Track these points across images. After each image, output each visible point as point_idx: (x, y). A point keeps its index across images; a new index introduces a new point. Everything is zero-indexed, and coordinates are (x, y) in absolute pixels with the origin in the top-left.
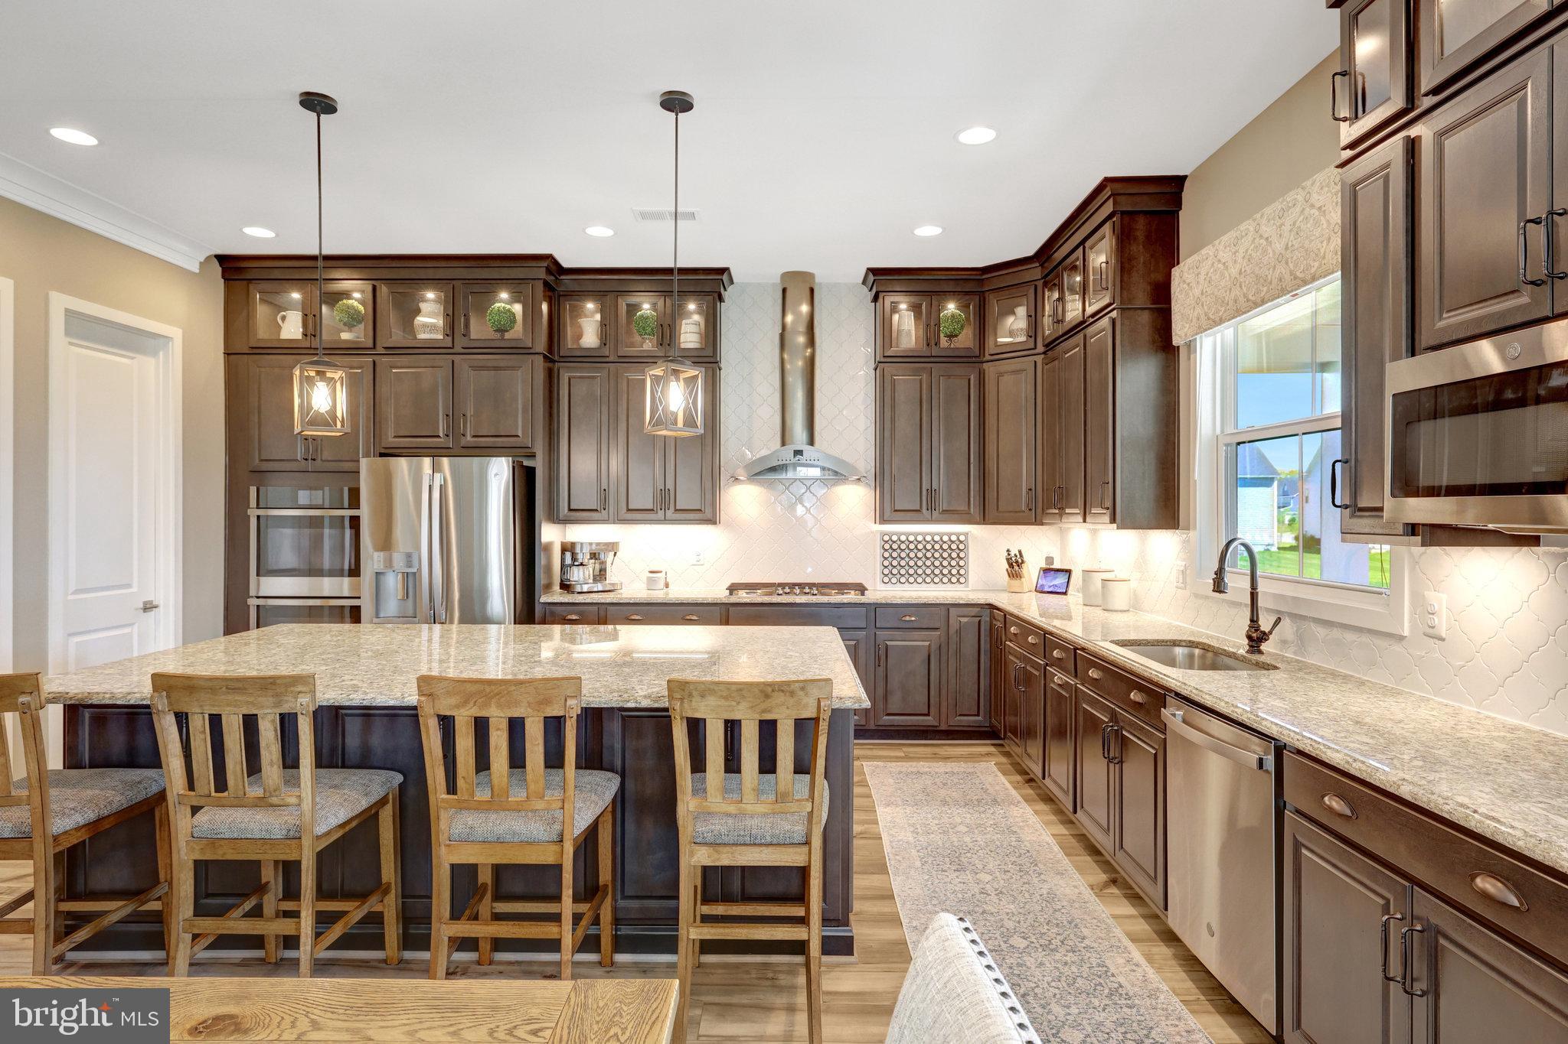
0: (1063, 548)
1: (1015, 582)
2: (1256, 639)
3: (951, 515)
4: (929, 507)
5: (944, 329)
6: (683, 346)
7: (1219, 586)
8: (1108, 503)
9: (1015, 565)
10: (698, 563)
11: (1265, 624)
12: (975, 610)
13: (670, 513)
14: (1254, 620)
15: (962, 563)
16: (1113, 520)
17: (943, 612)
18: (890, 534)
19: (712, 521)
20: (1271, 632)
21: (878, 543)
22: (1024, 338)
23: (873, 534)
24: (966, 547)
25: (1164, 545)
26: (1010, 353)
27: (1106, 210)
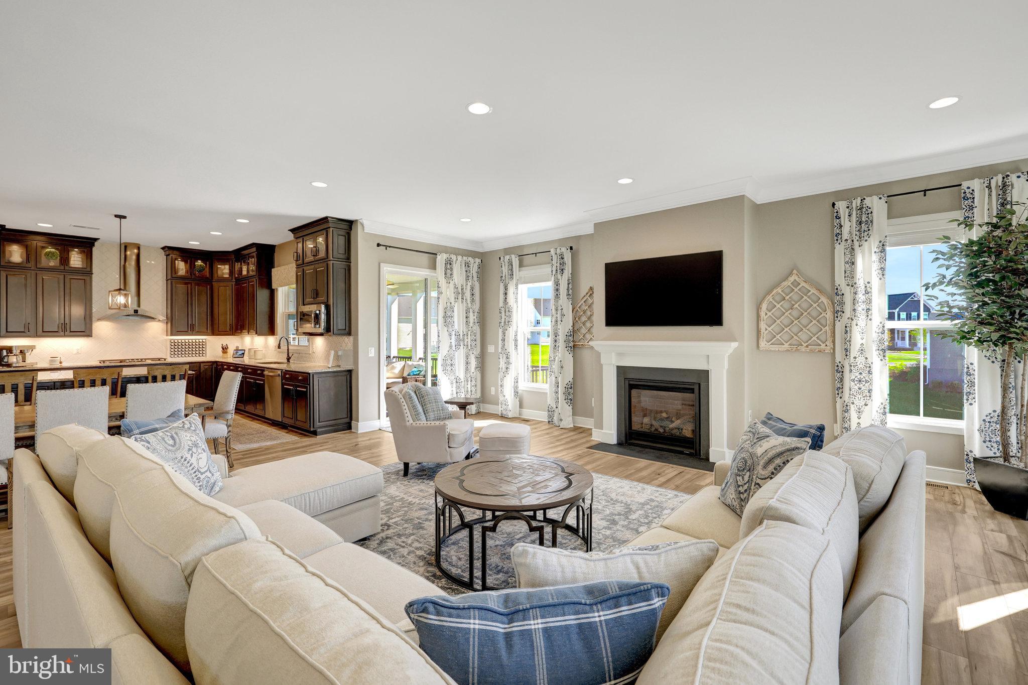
0: (243, 344)
1: (225, 355)
2: (288, 359)
3: (199, 333)
4: (191, 329)
5: (197, 269)
6: (73, 266)
7: (279, 347)
8: (255, 329)
9: (225, 349)
10: (78, 353)
12: (210, 364)
13: (67, 333)
14: (288, 355)
15: (204, 349)
16: (256, 333)
17: (198, 364)
18: (174, 340)
19: (89, 335)
20: (292, 356)
21: (169, 343)
22: (228, 276)
23: (166, 340)
24: (206, 344)
25: (272, 341)
26: (224, 280)
27: (254, 249)
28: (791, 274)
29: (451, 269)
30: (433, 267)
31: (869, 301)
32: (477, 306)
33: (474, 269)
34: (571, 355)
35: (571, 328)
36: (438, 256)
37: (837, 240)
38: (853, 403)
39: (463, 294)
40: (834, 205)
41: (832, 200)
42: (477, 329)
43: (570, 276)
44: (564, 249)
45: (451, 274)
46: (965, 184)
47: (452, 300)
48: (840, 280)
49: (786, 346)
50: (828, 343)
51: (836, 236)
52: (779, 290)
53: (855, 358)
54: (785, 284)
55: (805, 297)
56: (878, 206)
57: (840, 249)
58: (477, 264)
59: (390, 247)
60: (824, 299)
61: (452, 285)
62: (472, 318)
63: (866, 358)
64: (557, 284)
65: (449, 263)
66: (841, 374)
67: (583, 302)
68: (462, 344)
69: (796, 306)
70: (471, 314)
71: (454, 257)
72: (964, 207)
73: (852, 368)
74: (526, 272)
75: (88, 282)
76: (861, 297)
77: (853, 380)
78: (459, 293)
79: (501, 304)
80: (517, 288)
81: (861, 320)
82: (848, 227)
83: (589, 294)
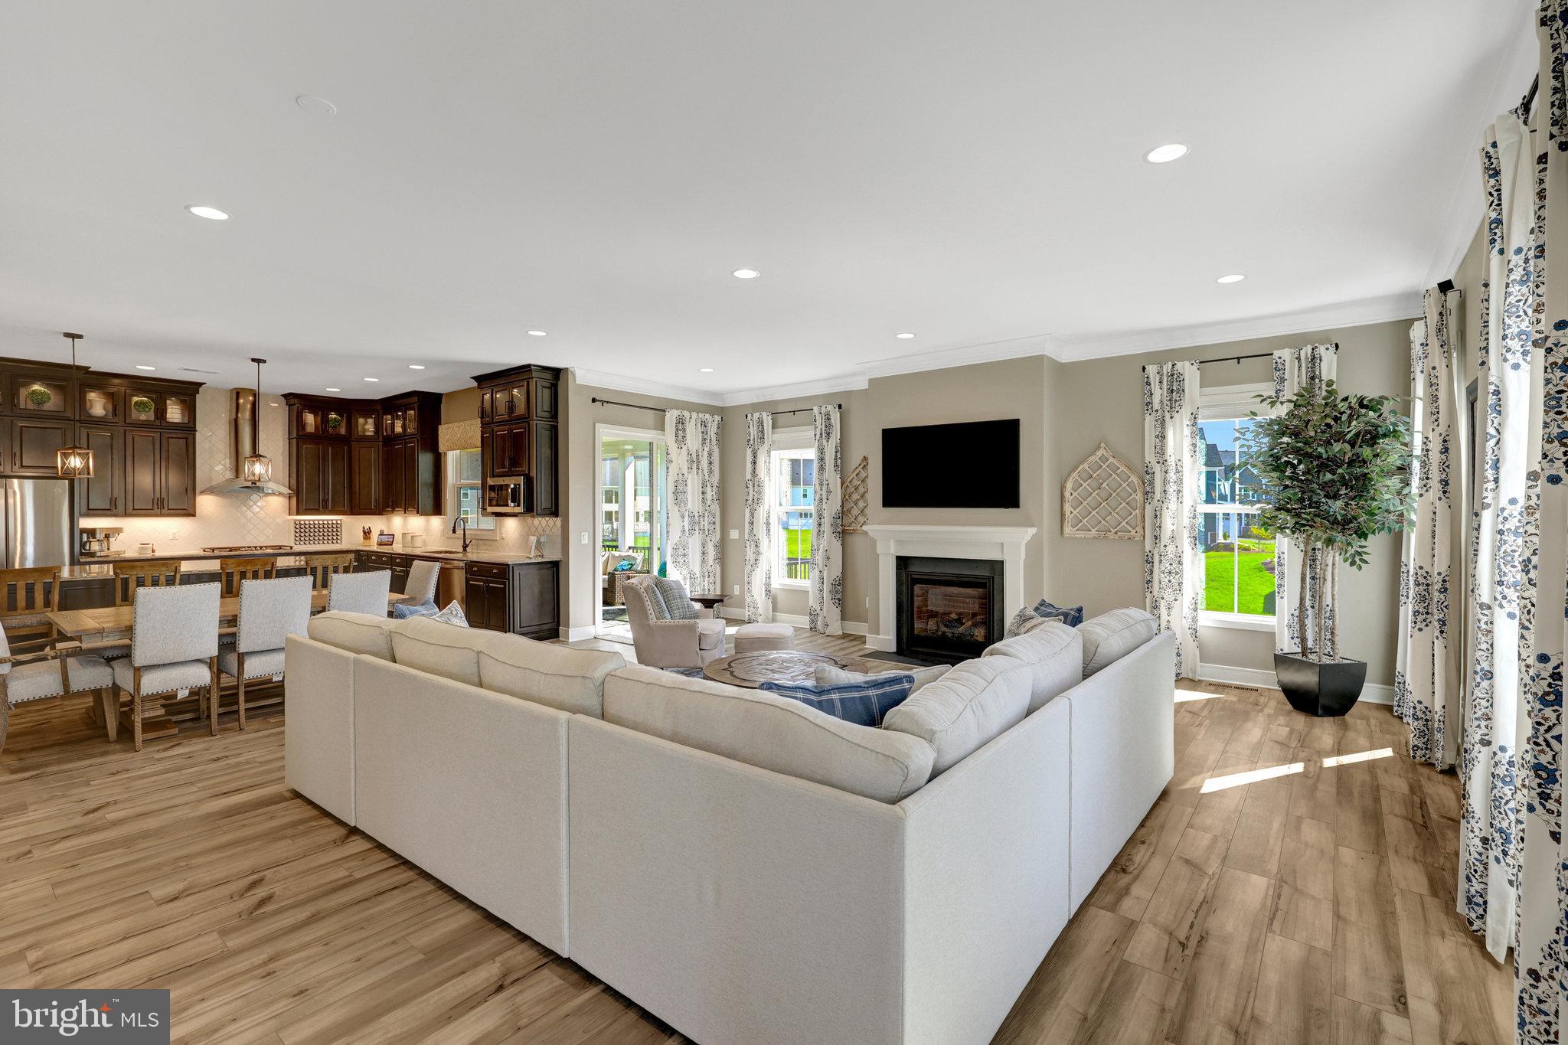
0: (389, 527)
1: (368, 541)
2: (465, 547)
3: (333, 512)
4: (323, 508)
5: (331, 424)
6: (170, 420)
7: (454, 531)
8: (416, 506)
9: (367, 534)
10: (174, 539)
11: (467, 542)
13: (163, 511)
14: (465, 541)
15: (338, 534)
16: (418, 513)
18: (300, 521)
19: (193, 515)
20: (469, 544)
22: (372, 434)
23: (289, 521)
24: (341, 526)
25: (436, 522)
26: (367, 439)
27: (415, 399)
28: (1098, 448)
29: (684, 430)
30: (661, 426)
31: (1179, 482)
32: (716, 479)
33: (713, 429)
34: (840, 542)
35: (839, 508)
36: (667, 413)
37: (1147, 410)
38: (1163, 598)
39: (699, 462)
40: (1144, 368)
41: (1140, 364)
42: (716, 508)
43: (838, 442)
44: (830, 408)
45: (684, 437)
46: (1277, 354)
47: (685, 470)
48: (1150, 456)
49: (1094, 531)
50: (1138, 529)
51: (1147, 405)
52: (1086, 466)
53: (1165, 546)
54: (1092, 458)
55: (1114, 476)
56: (1190, 372)
57: (1149, 421)
58: (716, 422)
59: (608, 402)
60: (1134, 479)
61: (684, 451)
62: (710, 493)
63: (1177, 547)
64: (821, 451)
65: (681, 422)
66: (1151, 564)
67: (854, 475)
68: (697, 529)
69: (1104, 485)
70: (709, 490)
71: (686, 414)
72: (1275, 378)
73: (1162, 558)
74: (782, 435)
75: (190, 440)
76: (1172, 476)
77: (1163, 572)
78: (694, 461)
79: (748, 476)
80: (769, 456)
81: (1172, 504)
82: (1159, 395)
83: (862, 466)
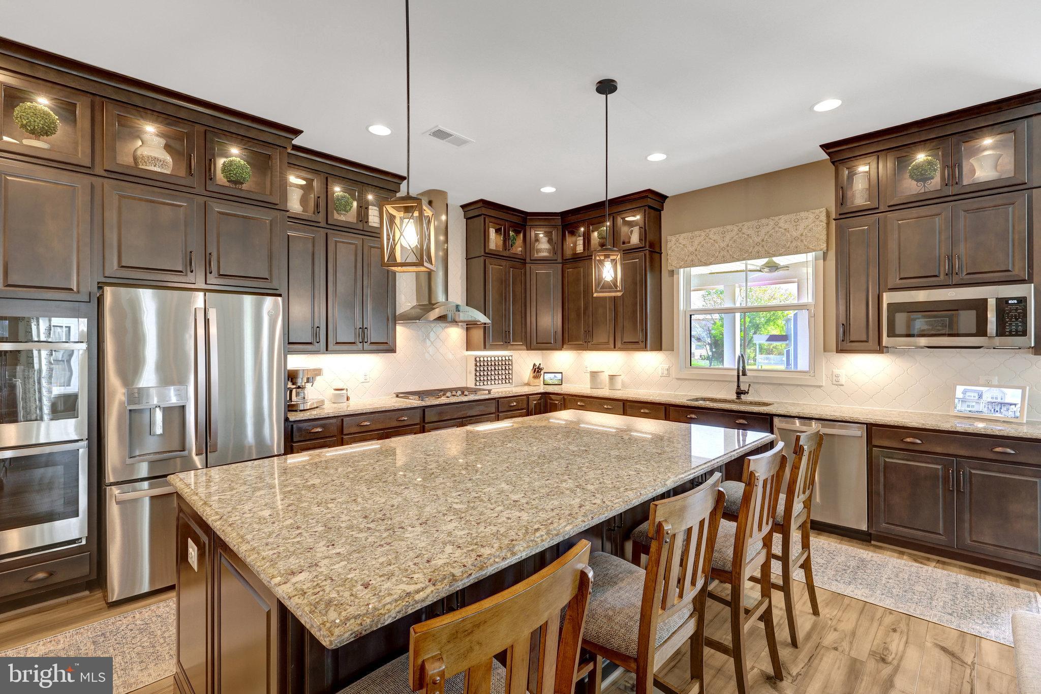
2: (739, 393)
8: (643, 339)
13: (365, 346)
14: (738, 386)
15: (510, 372)
18: (479, 357)
20: (748, 390)
21: (472, 363)
22: (549, 254)
23: (466, 357)
24: (513, 363)
25: (648, 358)
26: (544, 261)
